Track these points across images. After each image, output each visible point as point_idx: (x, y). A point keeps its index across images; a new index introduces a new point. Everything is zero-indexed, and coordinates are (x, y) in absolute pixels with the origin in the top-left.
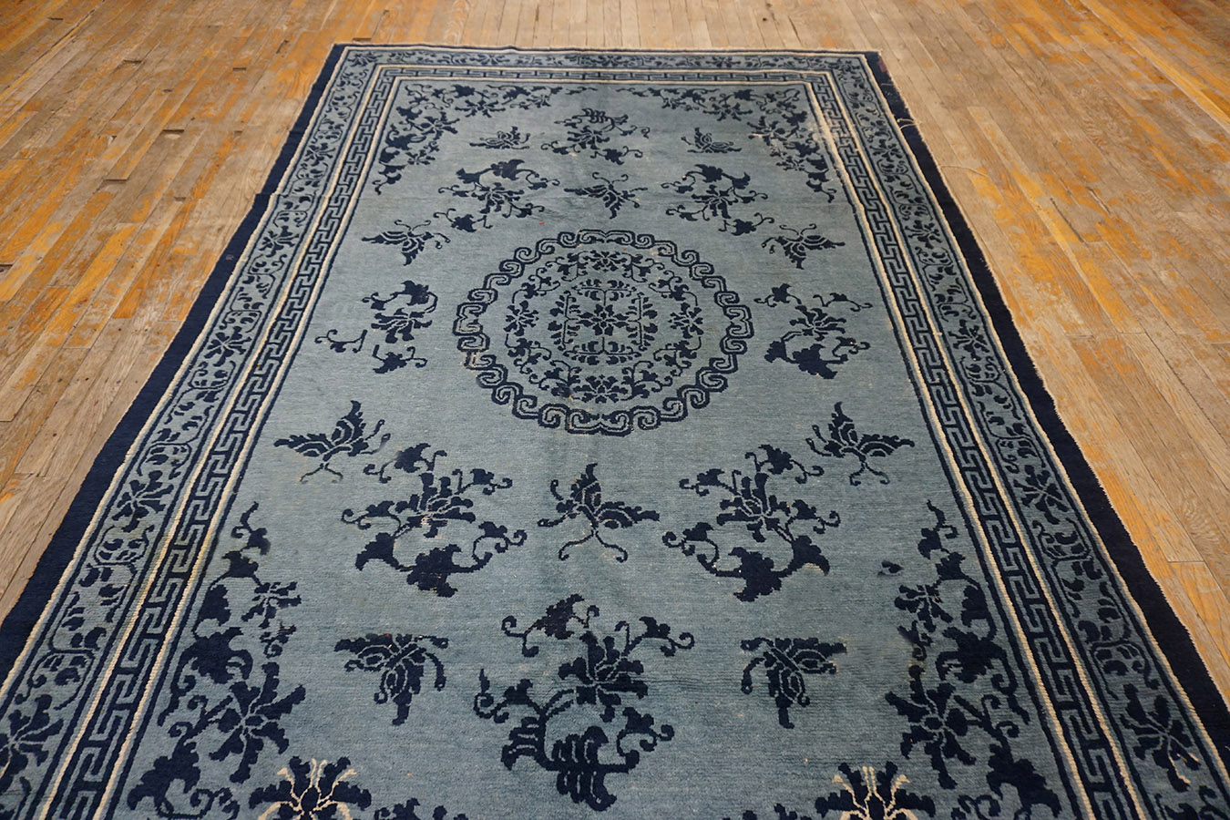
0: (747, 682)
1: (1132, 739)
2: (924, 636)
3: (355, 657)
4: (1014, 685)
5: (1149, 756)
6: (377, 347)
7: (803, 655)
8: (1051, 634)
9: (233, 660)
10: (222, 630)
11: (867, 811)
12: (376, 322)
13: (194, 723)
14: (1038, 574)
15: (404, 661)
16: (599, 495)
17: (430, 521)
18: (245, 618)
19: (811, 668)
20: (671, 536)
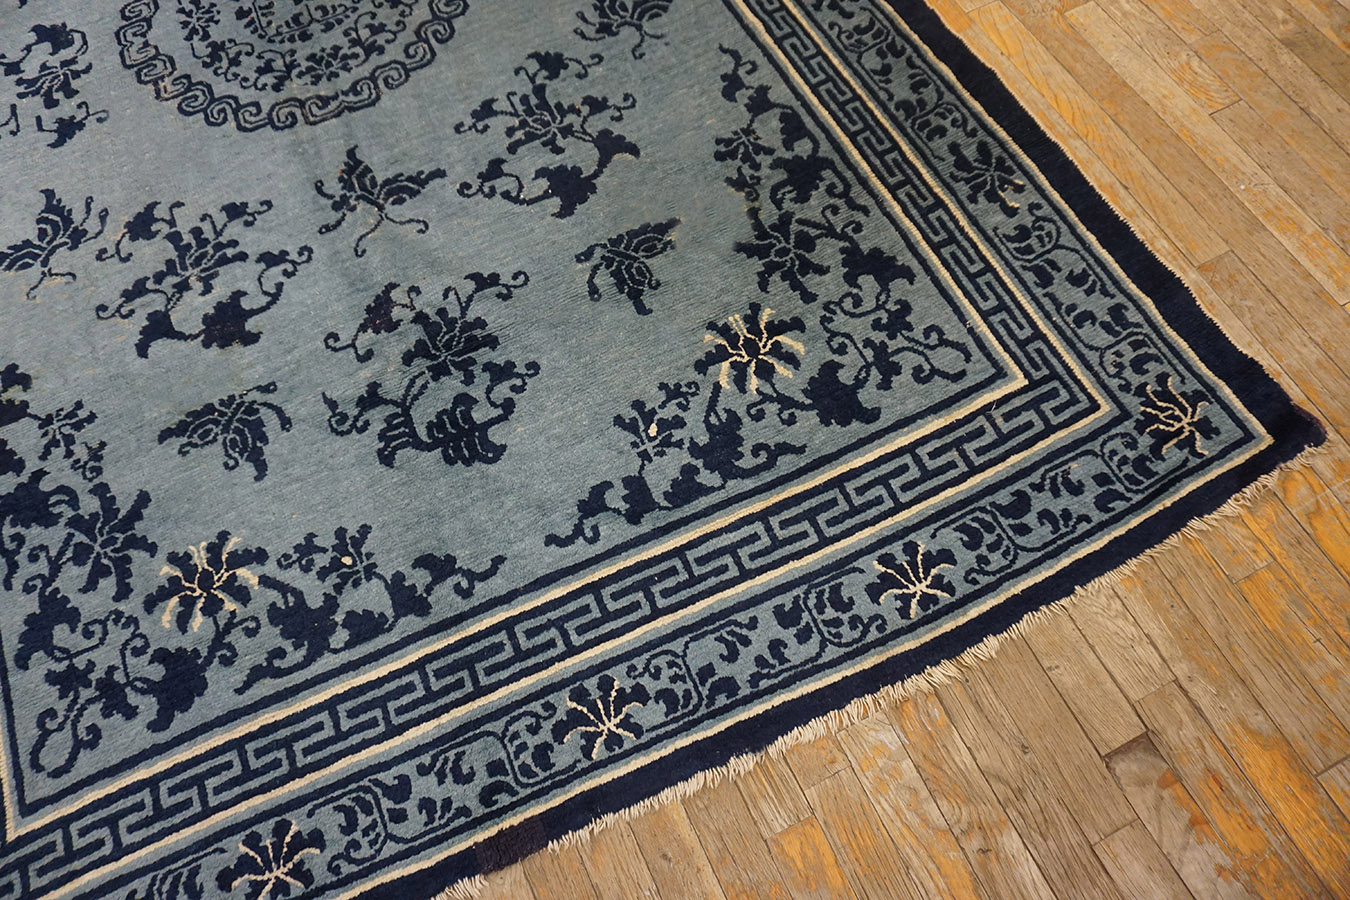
0: (593, 291)
1: (963, 189)
2: (752, 177)
3: (184, 440)
4: (848, 186)
5: (981, 198)
6: (39, 119)
7: (640, 243)
8: (872, 126)
9: (53, 500)
10: (24, 478)
11: (743, 353)
12: (21, 89)
13: (46, 572)
14: (846, 74)
15: (238, 421)
16: (373, 178)
17: (200, 279)
18: (43, 457)
19: (651, 252)
20: (466, 186)
